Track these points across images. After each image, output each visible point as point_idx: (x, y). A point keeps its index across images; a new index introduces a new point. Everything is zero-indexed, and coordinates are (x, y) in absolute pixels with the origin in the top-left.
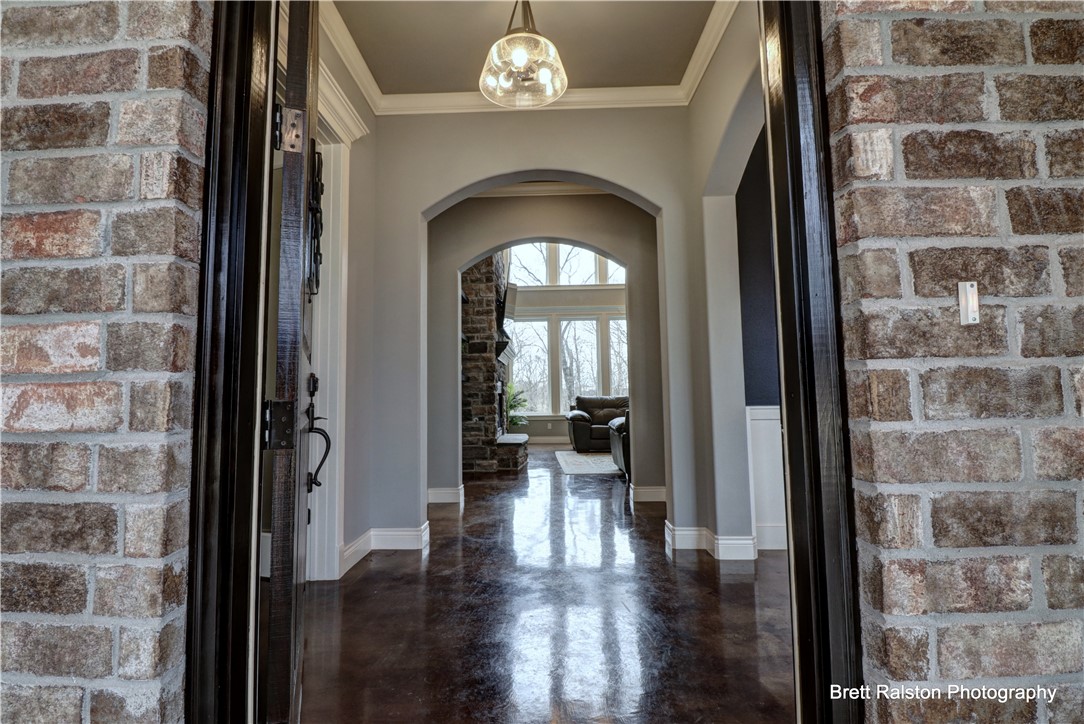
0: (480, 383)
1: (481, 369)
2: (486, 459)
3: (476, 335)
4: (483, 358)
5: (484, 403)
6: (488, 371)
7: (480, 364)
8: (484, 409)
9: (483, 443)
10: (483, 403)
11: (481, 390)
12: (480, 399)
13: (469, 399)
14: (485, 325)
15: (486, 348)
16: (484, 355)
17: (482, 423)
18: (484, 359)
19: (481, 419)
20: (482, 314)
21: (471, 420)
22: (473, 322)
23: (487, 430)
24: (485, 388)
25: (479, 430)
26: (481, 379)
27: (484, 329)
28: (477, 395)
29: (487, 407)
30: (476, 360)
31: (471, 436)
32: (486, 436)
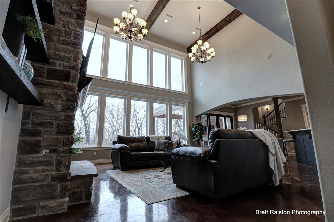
0: (57, 112)
1: (60, 97)
2: (53, 198)
3: (58, 62)
4: (64, 85)
5: (59, 133)
6: (69, 100)
7: (60, 91)
8: (58, 139)
9: (53, 179)
10: (57, 134)
11: (57, 119)
12: (54, 129)
13: (40, 128)
14: (71, 55)
15: (69, 77)
16: (66, 83)
17: (54, 156)
18: (65, 87)
19: (52, 151)
20: (68, 44)
21: (39, 152)
22: (56, 49)
23: (59, 163)
24: (62, 117)
25: (49, 163)
26: (59, 107)
27: (69, 59)
28: (51, 124)
29: (62, 138)
30: (56, 87)
31: (37, 171)
32: (58, 170)
